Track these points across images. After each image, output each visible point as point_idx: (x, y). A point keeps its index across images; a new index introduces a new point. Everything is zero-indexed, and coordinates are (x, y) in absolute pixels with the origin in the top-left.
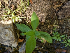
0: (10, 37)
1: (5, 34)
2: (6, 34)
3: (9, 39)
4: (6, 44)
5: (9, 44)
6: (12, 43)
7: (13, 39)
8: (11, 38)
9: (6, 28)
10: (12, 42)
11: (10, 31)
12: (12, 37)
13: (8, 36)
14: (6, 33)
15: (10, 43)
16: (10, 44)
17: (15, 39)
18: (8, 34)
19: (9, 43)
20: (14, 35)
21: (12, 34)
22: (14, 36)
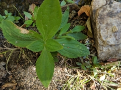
0: (107, 24)
1: (118, 34)
2: (116, 32)
3: (110, 20)
4: (118, 7)
5: (113, 5)
6: (105, 10)
7: (102, 18)
8: (105, 22)
9: (114, 47)
10: (103, 11)
11: (104, 39)
12: (103, 26)
13: (110, 28)
14: (115, 36)
15: (109, 9)
16: (110, 7)
17: (95, 19)
18: (110, 33)
19: (111, 9)
20: (98, 30)
21: (102, 31)
22: (98, 27)
